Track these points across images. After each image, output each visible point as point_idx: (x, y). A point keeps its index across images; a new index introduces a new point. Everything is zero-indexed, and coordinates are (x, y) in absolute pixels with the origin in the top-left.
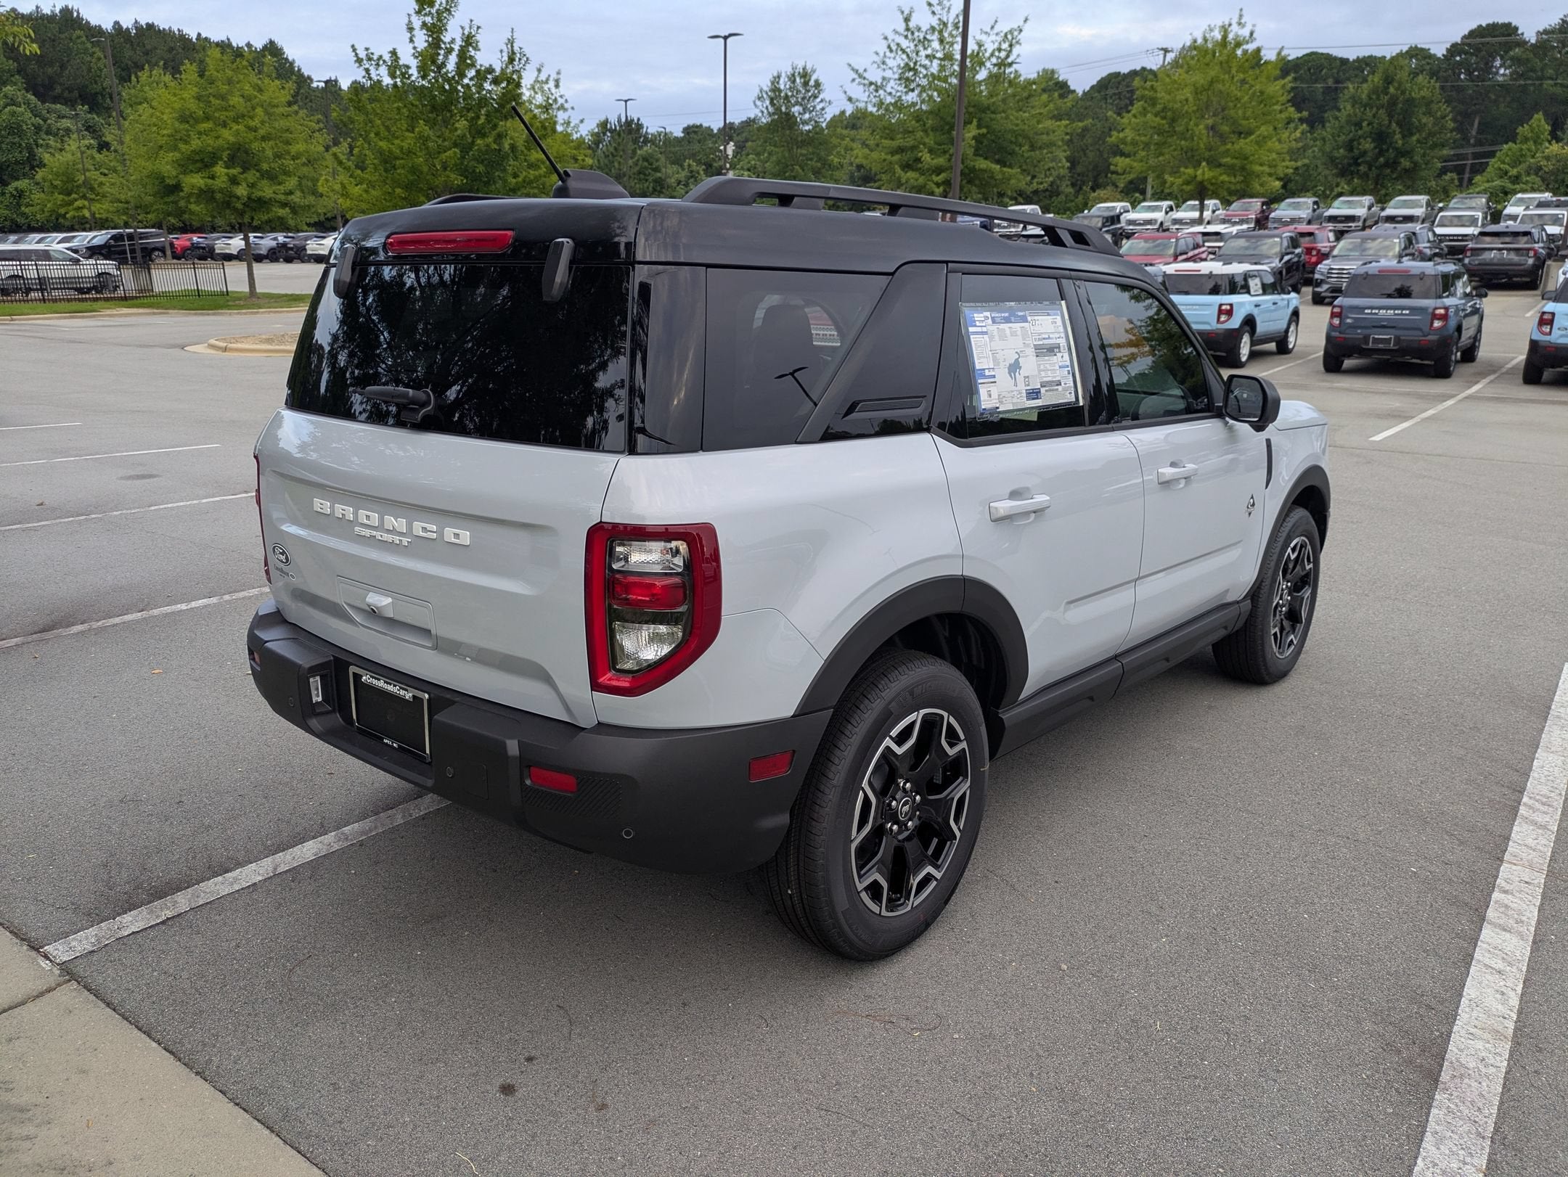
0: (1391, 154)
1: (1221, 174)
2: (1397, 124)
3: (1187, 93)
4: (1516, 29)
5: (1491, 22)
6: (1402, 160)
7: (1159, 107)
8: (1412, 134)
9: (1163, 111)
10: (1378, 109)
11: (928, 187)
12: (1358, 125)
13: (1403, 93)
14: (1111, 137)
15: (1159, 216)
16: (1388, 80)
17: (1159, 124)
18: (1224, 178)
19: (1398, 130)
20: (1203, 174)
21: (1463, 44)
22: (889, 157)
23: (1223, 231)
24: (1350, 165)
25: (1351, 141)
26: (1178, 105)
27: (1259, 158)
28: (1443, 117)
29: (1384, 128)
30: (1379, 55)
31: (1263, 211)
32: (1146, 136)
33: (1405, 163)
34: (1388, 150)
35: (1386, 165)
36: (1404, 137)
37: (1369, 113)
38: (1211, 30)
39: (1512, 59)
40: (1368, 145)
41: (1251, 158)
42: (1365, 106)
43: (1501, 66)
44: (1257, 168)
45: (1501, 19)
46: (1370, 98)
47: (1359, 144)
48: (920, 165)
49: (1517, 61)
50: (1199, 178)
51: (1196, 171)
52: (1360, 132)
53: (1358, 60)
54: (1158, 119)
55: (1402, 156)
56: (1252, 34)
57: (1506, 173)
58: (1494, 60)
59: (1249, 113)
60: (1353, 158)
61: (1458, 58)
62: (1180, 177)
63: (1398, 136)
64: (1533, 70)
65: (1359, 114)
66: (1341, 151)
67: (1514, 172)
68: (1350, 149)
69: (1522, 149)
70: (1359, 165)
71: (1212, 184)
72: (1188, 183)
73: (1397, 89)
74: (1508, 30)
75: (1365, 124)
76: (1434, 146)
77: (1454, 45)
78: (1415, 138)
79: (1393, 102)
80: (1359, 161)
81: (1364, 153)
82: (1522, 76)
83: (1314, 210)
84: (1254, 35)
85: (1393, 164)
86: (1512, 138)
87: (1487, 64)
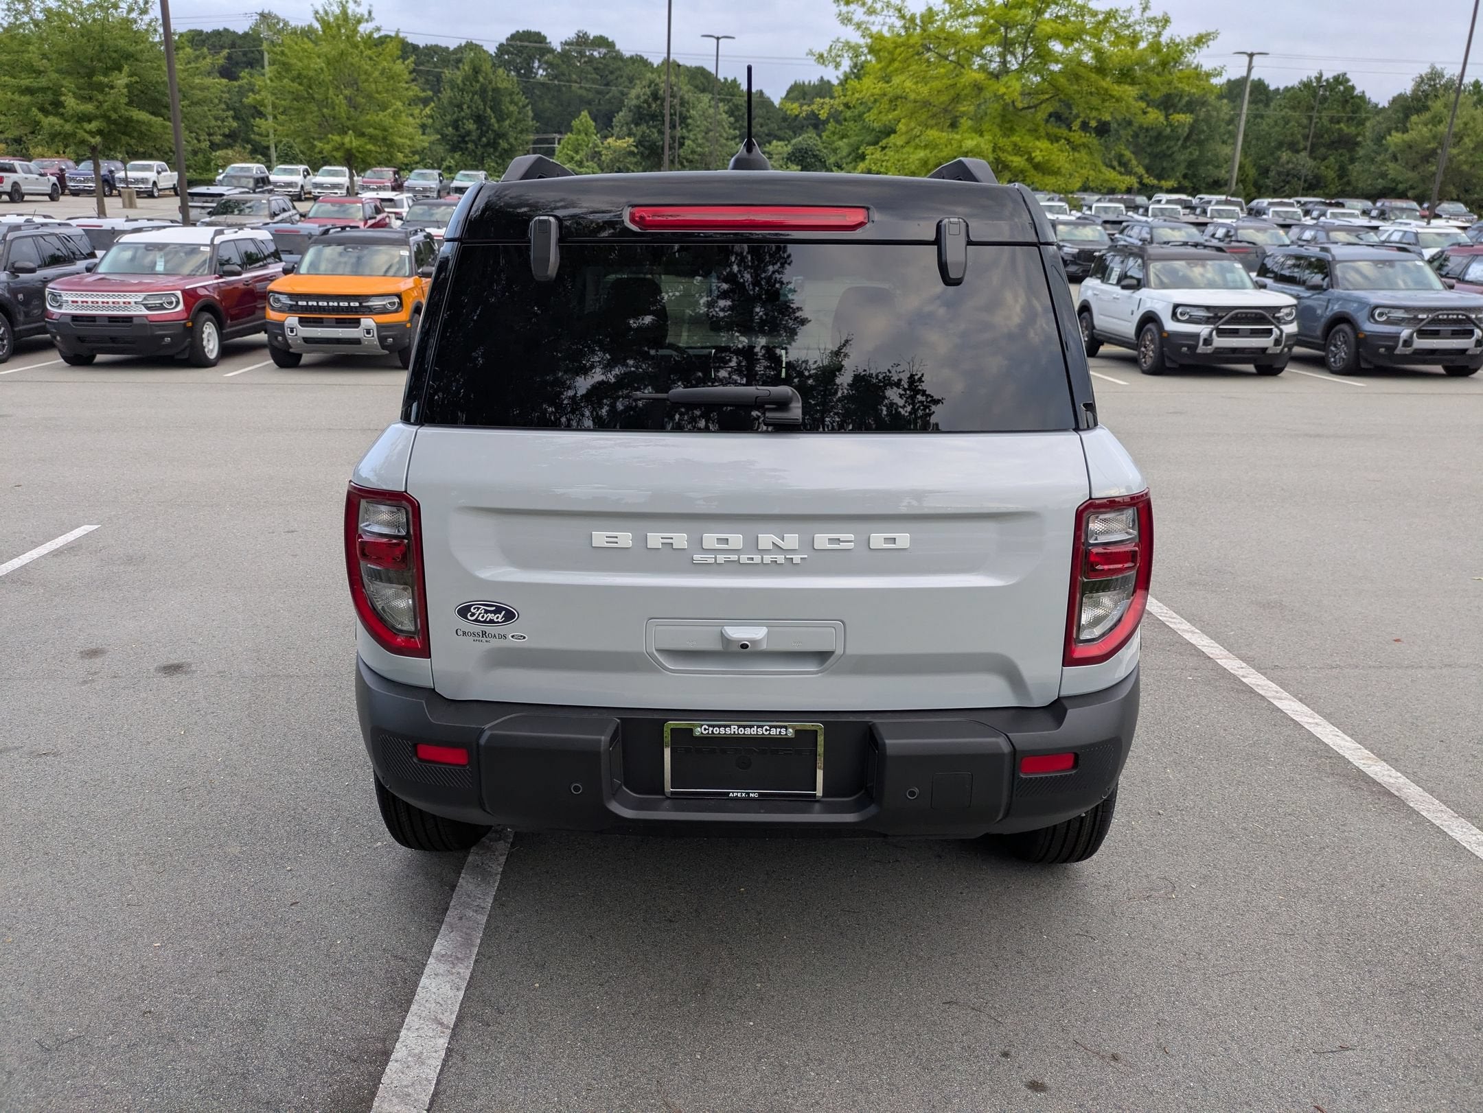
0: (491, 135)
1: (366, 143)
2: (491, 108)
3: (320, 63)
4: (545, 38)
5: (525, 29)
6: (501, 141)
7: (295, 73)
8: (504, 120)
9: (298, 77)
10: (473, 95)
11: (78, 136)
12: (460, 107)
13: (490, 82)
14: (247, 97)
15: (298, 179)
16: (476, 71)
17: (297, 90)
18: (369, 147)
19: (493, 116)
20: (351, 142)
21: (508, 45)
22: (16, 97)
23: (395, 198)
24: (459, 142)
25: (456, 121)
26: (311, 73)
27: (399, 131)
28: (524, 107)
29: (481, 112)
30: (443, 45)
31: (396, 180)
32: (285, 100)
33: (503, 144)
34: (487, 132)
35: (488, 145)
36: (498, 121)
37: (467, 98)
38: (331, 4)
39: (546, 62)
40: (471, 126)
41: (391, 130)
42: (462, 90)
43: (539, 67)
44: (399, 140)
45: (534, 29)
46: (465, 85)
47: (464, 124)
48: (62, 110)
49: (550, 65)
50: (348, 146)
51: (343, 138)
52: (463, 114)
53: (426, 47)
54: (296, 85)
55: (500, 138)
56: (370, 13)
57: (572, 158)
58: (533, 63)
59: (380, 88)
60: (459, 136)
61: (506, 57)
62: (328, 143)
63: (493, 120)
64: (563, 75)
65: (459, 97)
66: (450, 129)
67: (578, 158)
68: (456, 128)
69: (577, 140)
70: (466, 143)
71: (359, 152)
72: (337, 149)
73: (485, 79)
74: (538, 38)
75: (465, 107)
76: (522, 132)
77: (501, 45)
78: (507, 122)
79: (483, 91)
80: (467, 139)
81: (469, 133)
82: (556, 77)
83: (441, 181)
84: (373, 15)
85: (493, 144)
86: (570, 129)
87: (528, 64)
